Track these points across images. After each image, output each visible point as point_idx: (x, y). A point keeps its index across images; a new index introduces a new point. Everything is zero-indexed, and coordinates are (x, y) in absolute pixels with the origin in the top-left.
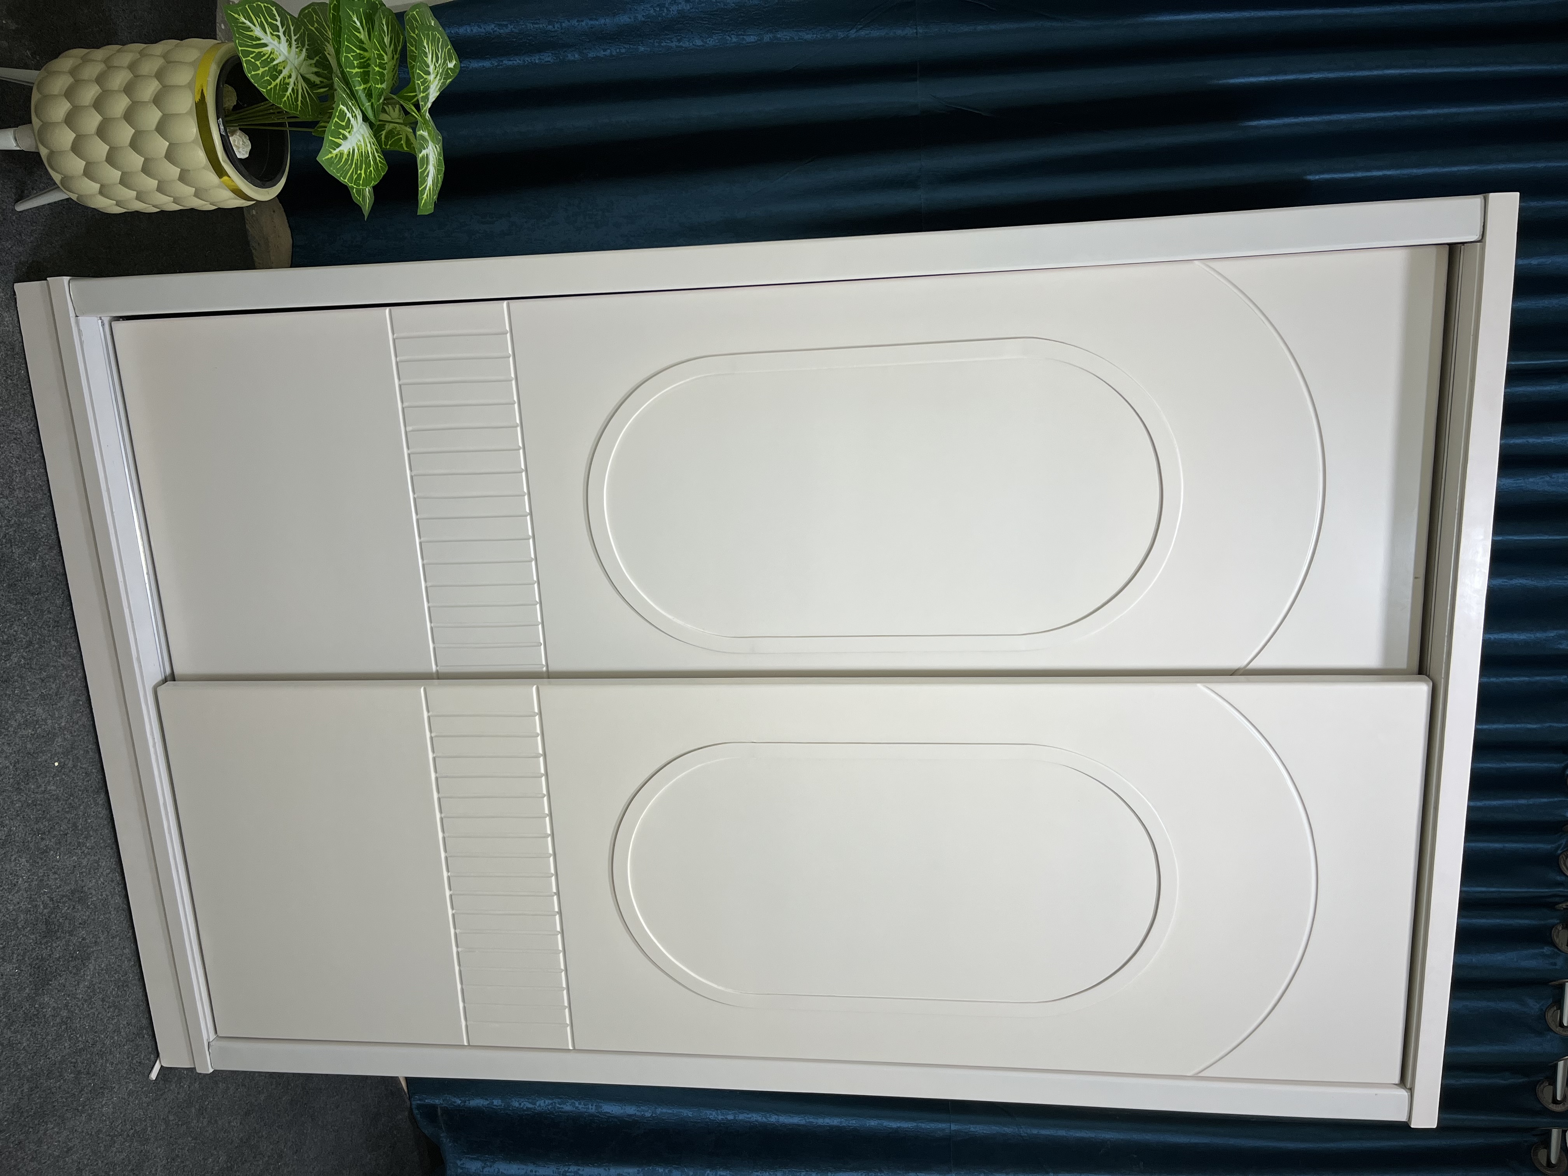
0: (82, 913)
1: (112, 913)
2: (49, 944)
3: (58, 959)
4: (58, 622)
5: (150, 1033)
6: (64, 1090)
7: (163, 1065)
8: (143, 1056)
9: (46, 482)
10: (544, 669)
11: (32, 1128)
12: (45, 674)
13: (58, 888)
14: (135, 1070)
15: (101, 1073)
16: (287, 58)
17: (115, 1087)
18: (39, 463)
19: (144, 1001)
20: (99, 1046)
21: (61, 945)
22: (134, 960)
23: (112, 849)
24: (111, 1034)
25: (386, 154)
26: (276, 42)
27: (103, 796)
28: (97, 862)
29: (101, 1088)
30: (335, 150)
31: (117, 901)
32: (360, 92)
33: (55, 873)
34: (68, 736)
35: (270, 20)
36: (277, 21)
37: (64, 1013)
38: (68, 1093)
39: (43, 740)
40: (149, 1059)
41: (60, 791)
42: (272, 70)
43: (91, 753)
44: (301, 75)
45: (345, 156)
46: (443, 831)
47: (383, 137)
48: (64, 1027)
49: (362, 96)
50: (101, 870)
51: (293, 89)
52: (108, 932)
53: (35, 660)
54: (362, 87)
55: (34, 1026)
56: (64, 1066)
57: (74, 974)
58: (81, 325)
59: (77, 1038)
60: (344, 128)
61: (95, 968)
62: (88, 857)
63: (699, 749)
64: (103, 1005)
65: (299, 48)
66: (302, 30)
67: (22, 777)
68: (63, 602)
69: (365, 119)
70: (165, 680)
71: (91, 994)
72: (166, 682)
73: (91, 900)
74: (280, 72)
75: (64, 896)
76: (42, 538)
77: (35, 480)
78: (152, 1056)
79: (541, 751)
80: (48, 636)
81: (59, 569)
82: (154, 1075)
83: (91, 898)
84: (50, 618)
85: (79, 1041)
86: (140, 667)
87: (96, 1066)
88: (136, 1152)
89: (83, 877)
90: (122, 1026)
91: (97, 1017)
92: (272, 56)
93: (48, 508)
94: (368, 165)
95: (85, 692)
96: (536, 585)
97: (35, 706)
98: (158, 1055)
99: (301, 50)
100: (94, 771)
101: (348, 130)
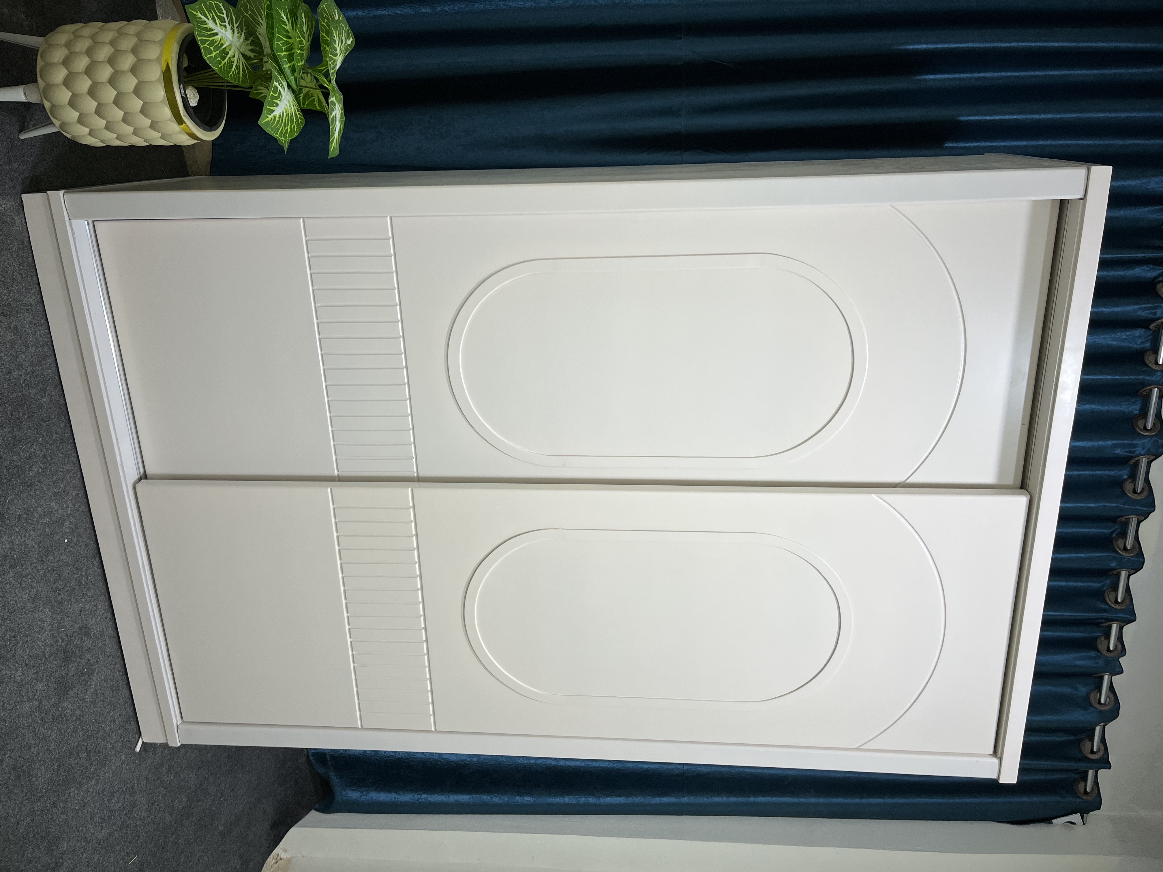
0: (87, 642)
1: (107, 640)
2: (67, 666)
3: (73, 676)
4: (62, 440)
5: (135, 720)
6: (80, 764)
7: (144, 741)
8: (130, 736)
9: (50, 339)
10: (416, 475)
11: (61, 792)
12: (56, 477)
13: (71, 627)
14: (125, 746)
15: (104, 751)
16: (231, 41)
17: (113, 759)
18: (44, 325)
19: (130, 698)
20: (101, 733)
21: (74, 666)
22: (122, 671)
23: (105, 596)
24: (109, 724)
25: (304, 112)
26: (223, 31)
27: (97, 559)
28: (96, 606)
29: (104, 761)
30: (270, 115)
31: (110, 632)
32: (286, 69)
33: (68, 617)
34: (73, 520)
35: (219, 14)
36: (223, 14)
37: (78, 713)
38: (83, 766)
39: (56, 524)
40: (135, 738)
41: (69, 559)
42: (221, 52)
43: (88, 531)
44: (241, 53)
45: (277, 119)
46: (344, 586)
47: (301, 98)
48: (78, 722)
49: (288, 72)
50: (98, 611)
51: (236, 65)
52: (105, 654)
53: (48, 469)
54: (289, 65)
55: (59, 723)
56: (80, 748)
57: (84, 685)
58: (73, 226)
59: (87, 729)
60: (277, 98)
61: (97, 680)
62: (90, 603)
63: (526, 533)
64: (103, 704)
65: (239, 34)
66: (241, 19)
67: (44, 552)
68: (65, 425)
69: (289, 87)
70: (140, 479)
71: (95, 697)
72: (141, 480)
73: (92, 633)
74: (228, 53)
75: (74, 632)
76: (49, 380)
77: (43, 338)
78: (137, 735)
79: (414, 533)
80: (57, 451)
81: (62, 401)
82: (138, 749)
83: (93, 631)
84: (57, 437)
85: (88, 731)
86: (123, 470)
87: (100, 746)
88: (128, 801)
89: (87, 617)
90: (116, 717)
91: (100, 713)
92: (221, 42)
93: (52, 358)
94: (292, 122)
95: (83, 488)
96: (410, 417)
97: (50, 501)
98: (140, 734)
99: (241, 34)
100: (91, 542)
101: (279, 99)
